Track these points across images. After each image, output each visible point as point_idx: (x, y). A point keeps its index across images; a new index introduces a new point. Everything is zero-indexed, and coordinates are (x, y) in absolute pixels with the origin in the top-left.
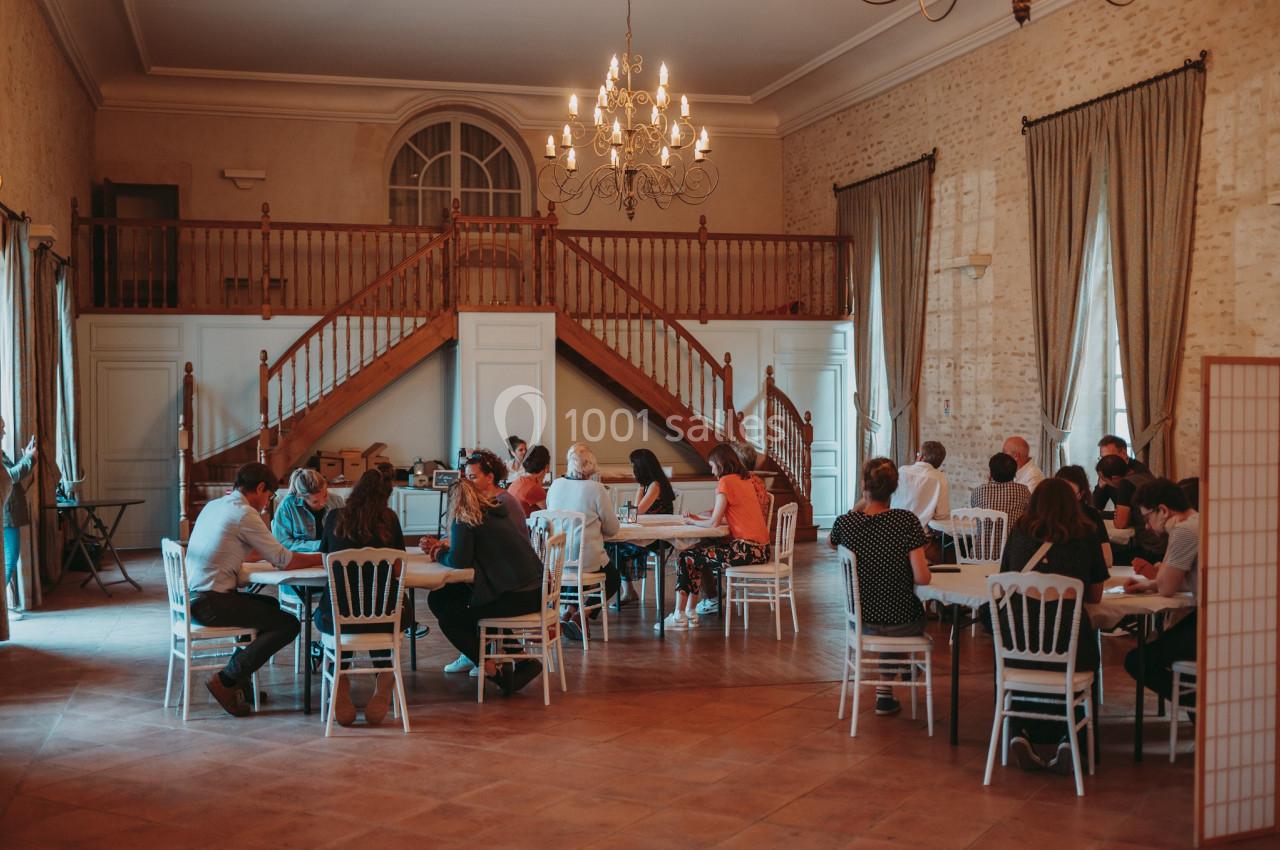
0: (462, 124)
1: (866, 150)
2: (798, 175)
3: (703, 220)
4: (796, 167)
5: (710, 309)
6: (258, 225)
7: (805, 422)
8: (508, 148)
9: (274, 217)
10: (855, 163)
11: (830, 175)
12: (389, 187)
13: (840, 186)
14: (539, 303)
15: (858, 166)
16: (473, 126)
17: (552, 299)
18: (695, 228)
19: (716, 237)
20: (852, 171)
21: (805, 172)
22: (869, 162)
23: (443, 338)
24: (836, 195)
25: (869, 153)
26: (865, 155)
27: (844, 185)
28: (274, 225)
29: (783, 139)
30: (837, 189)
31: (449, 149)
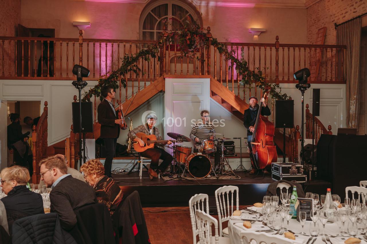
0: (173, 5)
1: (353, 5)
2: (315, 23)
3: (277, 38)
4: (314, 19)
5: (280, 79)
6: (77, 40)
7: (328, 130)
8: (191, 14)
9: (85, 36)
10: (346, 12)
11: (332, 20)
12: (142, 30)
13: (338, 24)
14: (203, 74)
15: (348, 14)
16: (177, 6)
17: (208, 72)
18: (274, 42)
19: (283, 46)
20: (344, 17)
21: (319, 21)
22: (355, 11)
23: (158, 90)
24: (336, 28)
25: (354, 7)
26: (352, 8)
27: (341, 23)
28: (84, 40)
29: (307, 8)
30: (336, 26)
31: (167, 15)
